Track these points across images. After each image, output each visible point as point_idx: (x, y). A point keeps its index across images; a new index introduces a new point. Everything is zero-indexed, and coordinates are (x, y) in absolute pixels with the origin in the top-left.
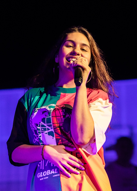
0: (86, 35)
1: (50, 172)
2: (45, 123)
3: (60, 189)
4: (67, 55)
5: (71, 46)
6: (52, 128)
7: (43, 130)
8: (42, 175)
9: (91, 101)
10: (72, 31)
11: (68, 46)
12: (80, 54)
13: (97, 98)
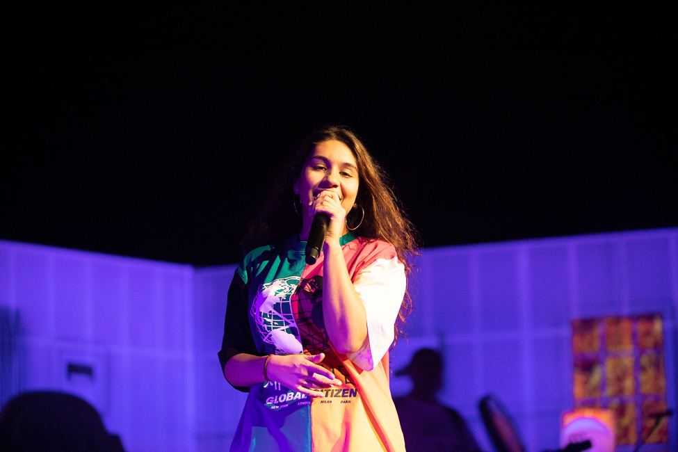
0: (351, 146)
1: (294, 396)
2: (280, 313)
3: (308, 429)
4: (315, 187)
5: (321, 168)
6: (293, 322)
7: (276, 325)
8: (278, 400)
9: (364, 266)
10: (323, 137)
11: (316, 168)
12: (339, 184)
13: (374, 259)
